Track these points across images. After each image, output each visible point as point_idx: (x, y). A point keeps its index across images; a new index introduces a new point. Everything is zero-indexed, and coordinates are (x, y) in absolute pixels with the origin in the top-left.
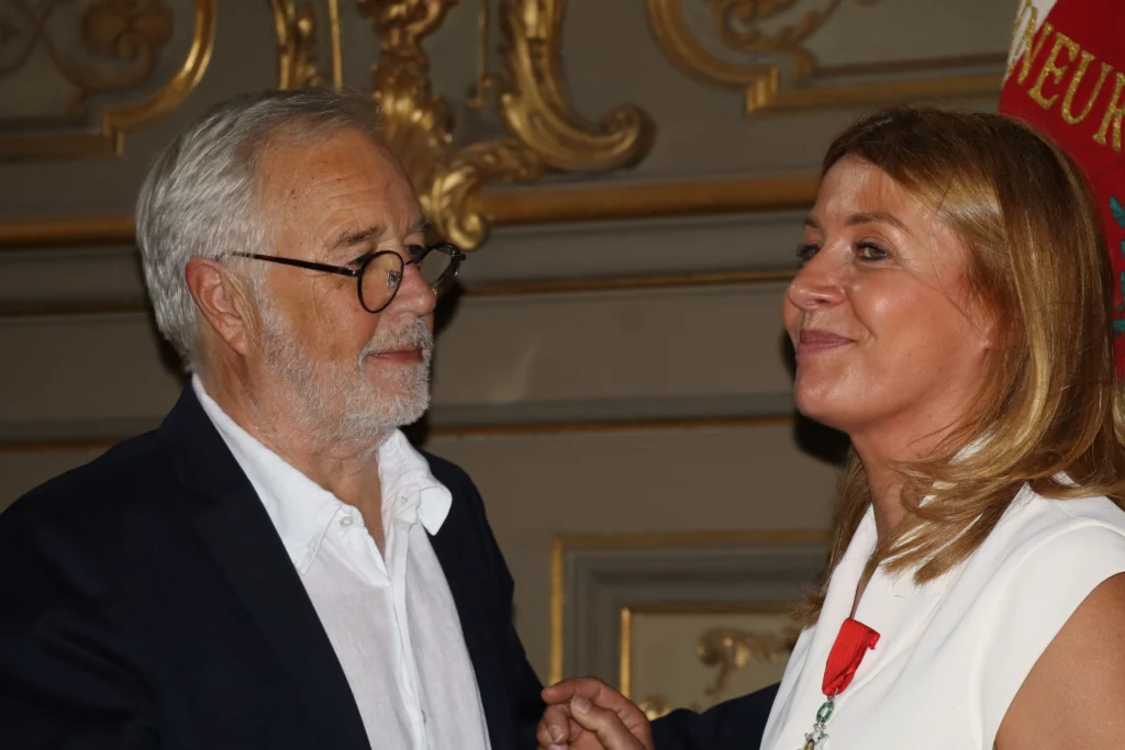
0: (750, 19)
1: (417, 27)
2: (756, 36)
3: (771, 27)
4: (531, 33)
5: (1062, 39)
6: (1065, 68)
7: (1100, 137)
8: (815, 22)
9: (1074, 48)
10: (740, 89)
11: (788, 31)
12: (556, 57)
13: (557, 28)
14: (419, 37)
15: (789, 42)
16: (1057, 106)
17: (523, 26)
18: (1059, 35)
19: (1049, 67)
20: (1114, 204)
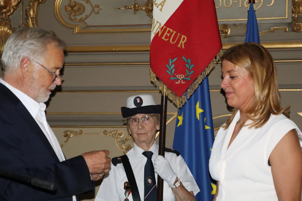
0: (74, 16)
1: (9, 14)
2: (76, 19)
3: (78, 18)
4: (32, 16)
5: (168, 29)
6: (170, 34)
7: (179, 46)
8: (87, 17)
9: (171, 30)
10: (73, 29)
11: (82, 18)
12: (36, 21)
13: (37, 15)
14: (9, 16)
15: (82, 20)
16: (169, 40)
17: (30, 15)
18: (168, 28)
19: (166, 33)
20: (183, 58)
